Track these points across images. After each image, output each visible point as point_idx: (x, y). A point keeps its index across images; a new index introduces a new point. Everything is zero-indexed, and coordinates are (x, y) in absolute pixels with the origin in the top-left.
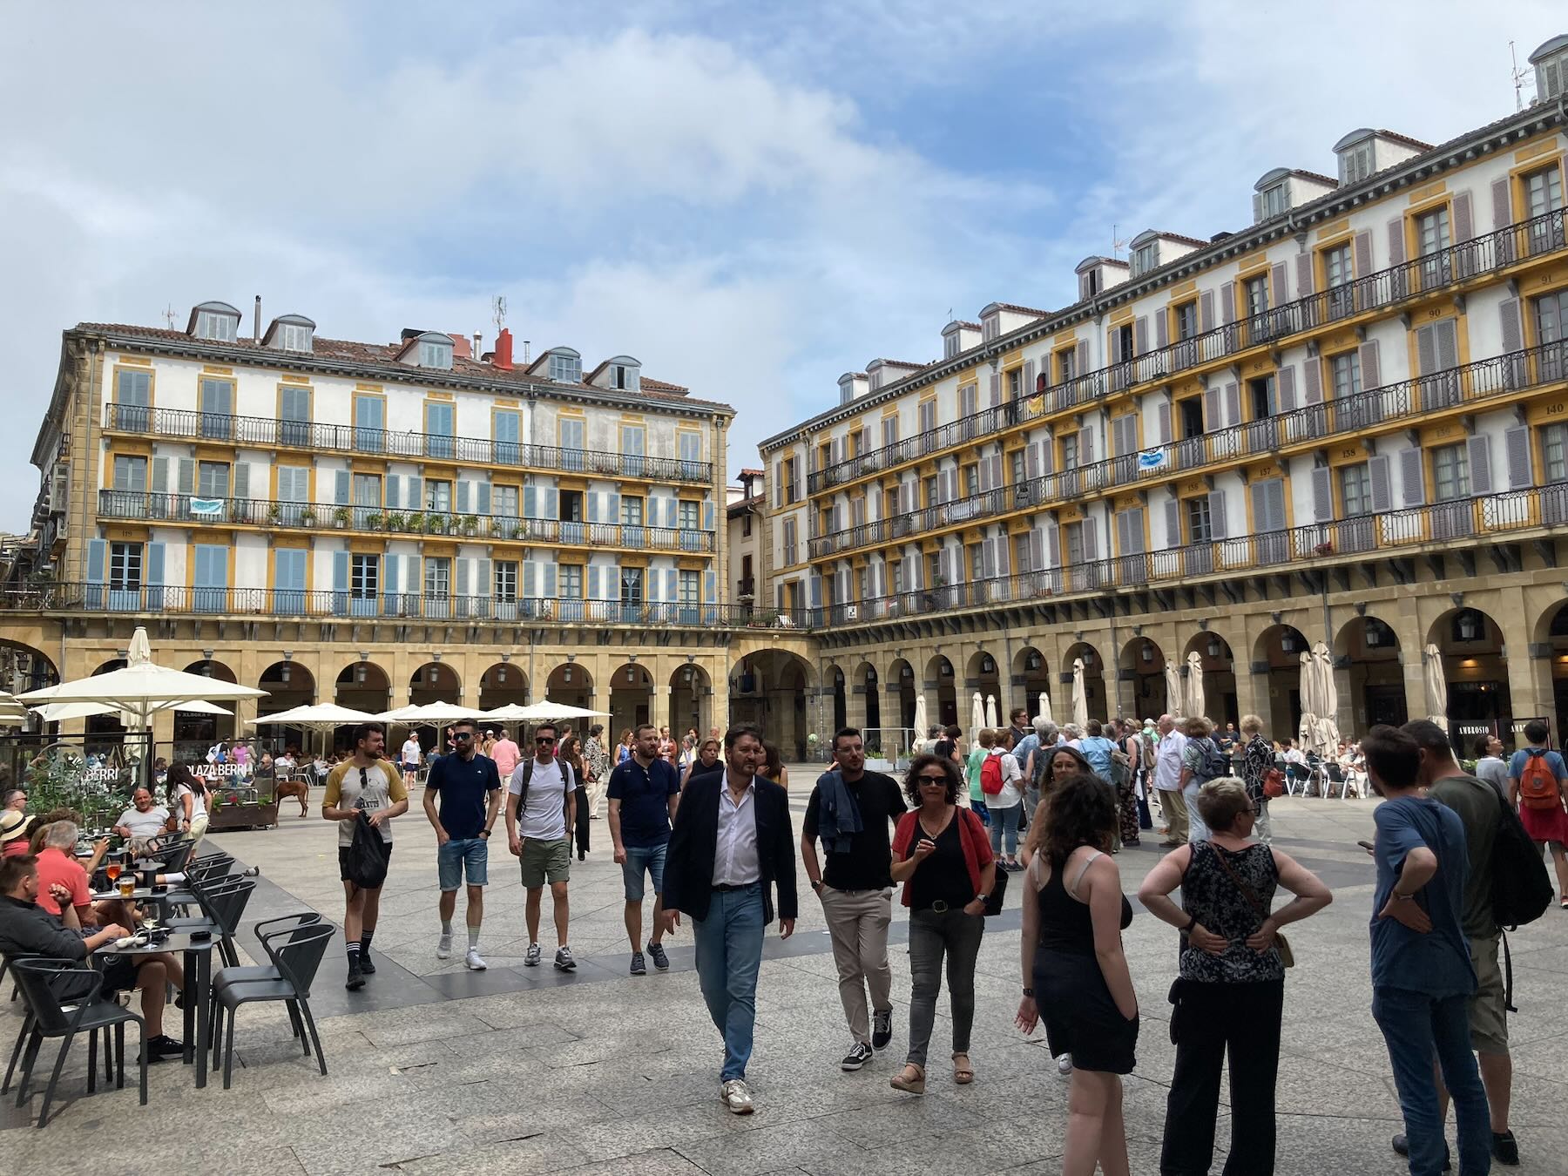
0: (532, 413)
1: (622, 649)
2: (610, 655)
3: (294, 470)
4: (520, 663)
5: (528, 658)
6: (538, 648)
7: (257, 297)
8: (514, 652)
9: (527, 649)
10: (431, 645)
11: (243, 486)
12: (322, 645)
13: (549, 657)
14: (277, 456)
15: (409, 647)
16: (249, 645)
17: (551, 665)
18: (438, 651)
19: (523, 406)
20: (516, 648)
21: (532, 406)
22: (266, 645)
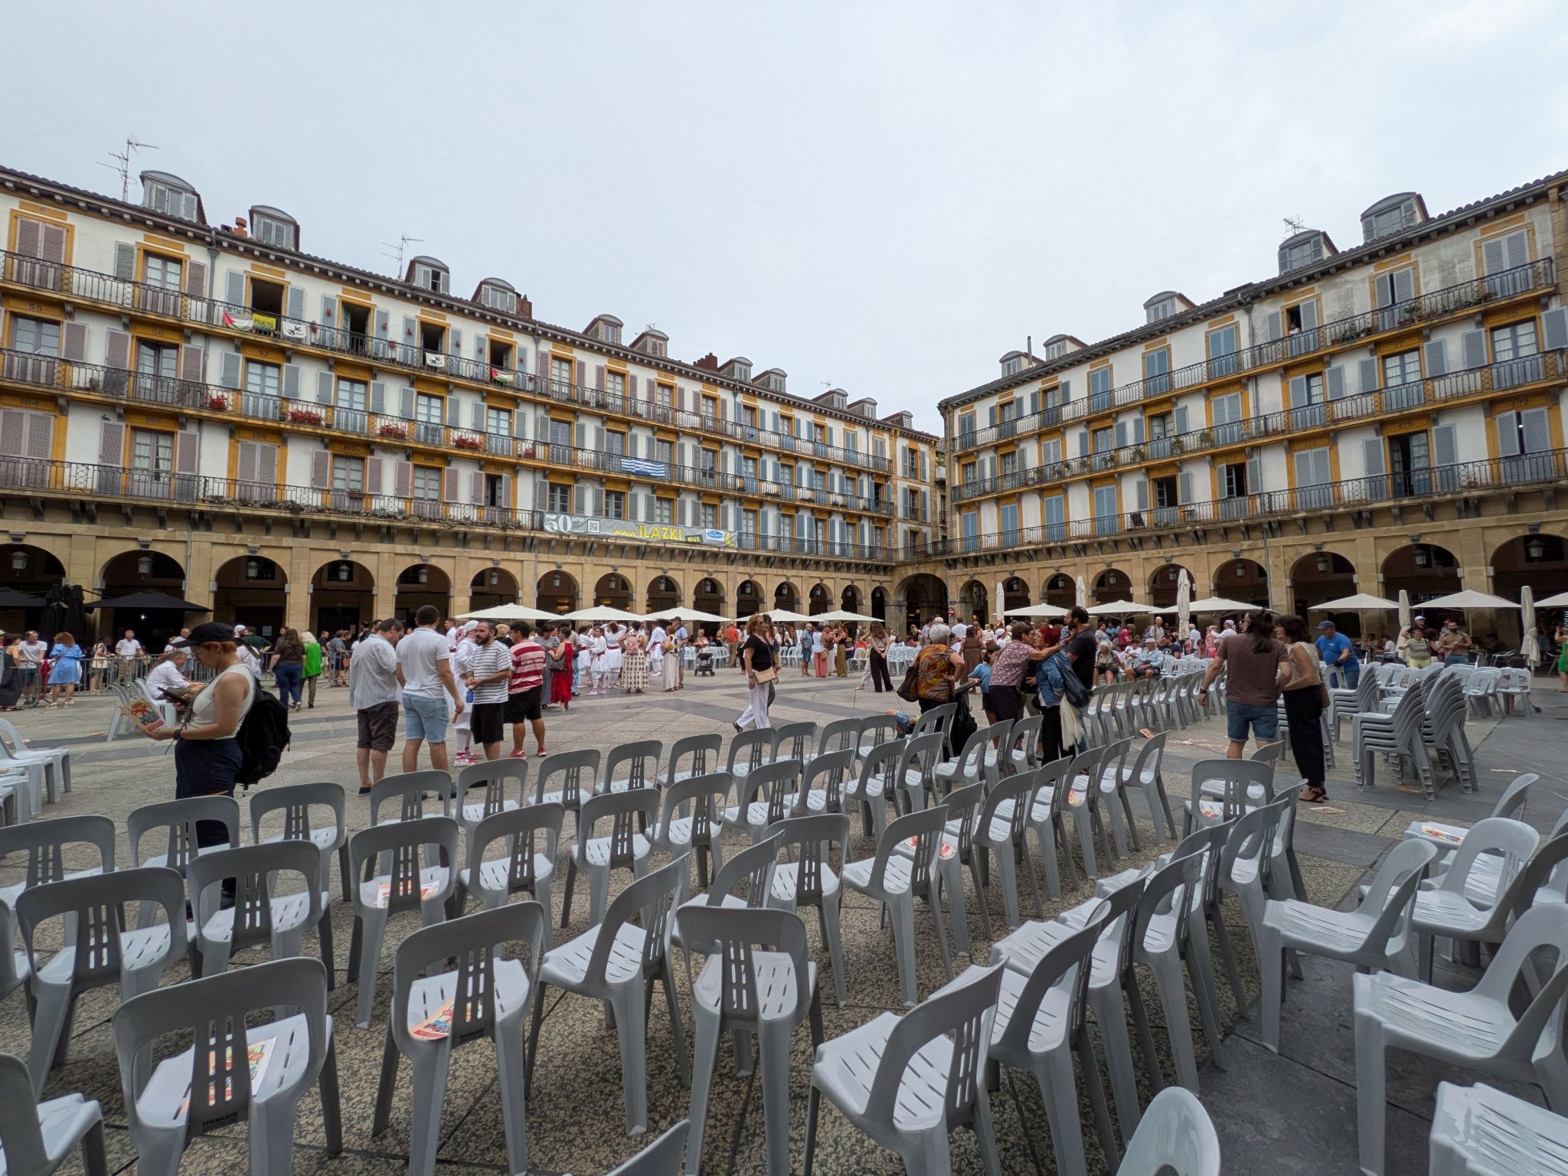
0: (1250, 319)
1: (1396, 529)
2: (1375, 538)
3: (1050, 442)
4: (1255, 557)
5: (1263, 552)
6: (1271, 541)
7: (1029, 338)
8: (1245, 547)
9: (1260, 543)
10: (1161, 551)
11: (1023, 463)
12: (1078, 560)
13: (1289, 550)
14: (1039, 436)
15: (1143, 554)
16: (1034, 565)
17: (1293, 556)
18: (1169, 555)
19: (1240, 318)
20: (1246, 544)
21: (1249, 311)
22: (1043, 564)
